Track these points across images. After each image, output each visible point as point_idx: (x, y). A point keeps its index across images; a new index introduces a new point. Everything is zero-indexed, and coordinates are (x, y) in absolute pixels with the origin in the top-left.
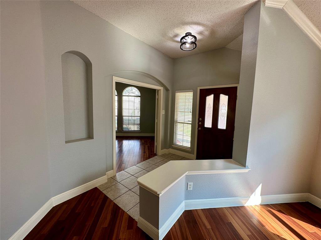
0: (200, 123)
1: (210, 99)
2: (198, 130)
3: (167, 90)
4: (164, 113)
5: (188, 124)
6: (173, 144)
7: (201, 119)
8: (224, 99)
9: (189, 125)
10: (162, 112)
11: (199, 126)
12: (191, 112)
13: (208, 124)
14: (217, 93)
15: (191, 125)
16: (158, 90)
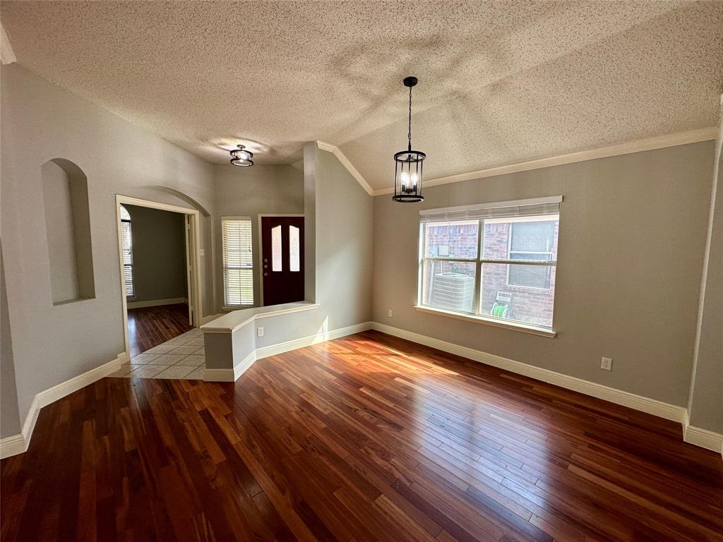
0: (266, 266)
1: (277, 232)
2: (264, 277)
3: (205, 214)
4: (203, 254)
5: (247, 269)
6: (224, 306)
7: (266, 260)
8: (294, 232)
9: (248, 271)
10: (199, 253)
11: (265, 270)
12: (251, 249)
13: (277, 266)
14: (285, 223)
15: (252, 271)
16: (189, 216)
